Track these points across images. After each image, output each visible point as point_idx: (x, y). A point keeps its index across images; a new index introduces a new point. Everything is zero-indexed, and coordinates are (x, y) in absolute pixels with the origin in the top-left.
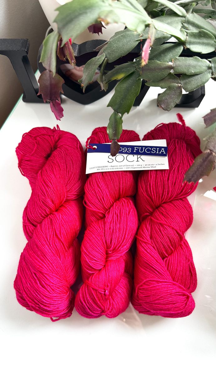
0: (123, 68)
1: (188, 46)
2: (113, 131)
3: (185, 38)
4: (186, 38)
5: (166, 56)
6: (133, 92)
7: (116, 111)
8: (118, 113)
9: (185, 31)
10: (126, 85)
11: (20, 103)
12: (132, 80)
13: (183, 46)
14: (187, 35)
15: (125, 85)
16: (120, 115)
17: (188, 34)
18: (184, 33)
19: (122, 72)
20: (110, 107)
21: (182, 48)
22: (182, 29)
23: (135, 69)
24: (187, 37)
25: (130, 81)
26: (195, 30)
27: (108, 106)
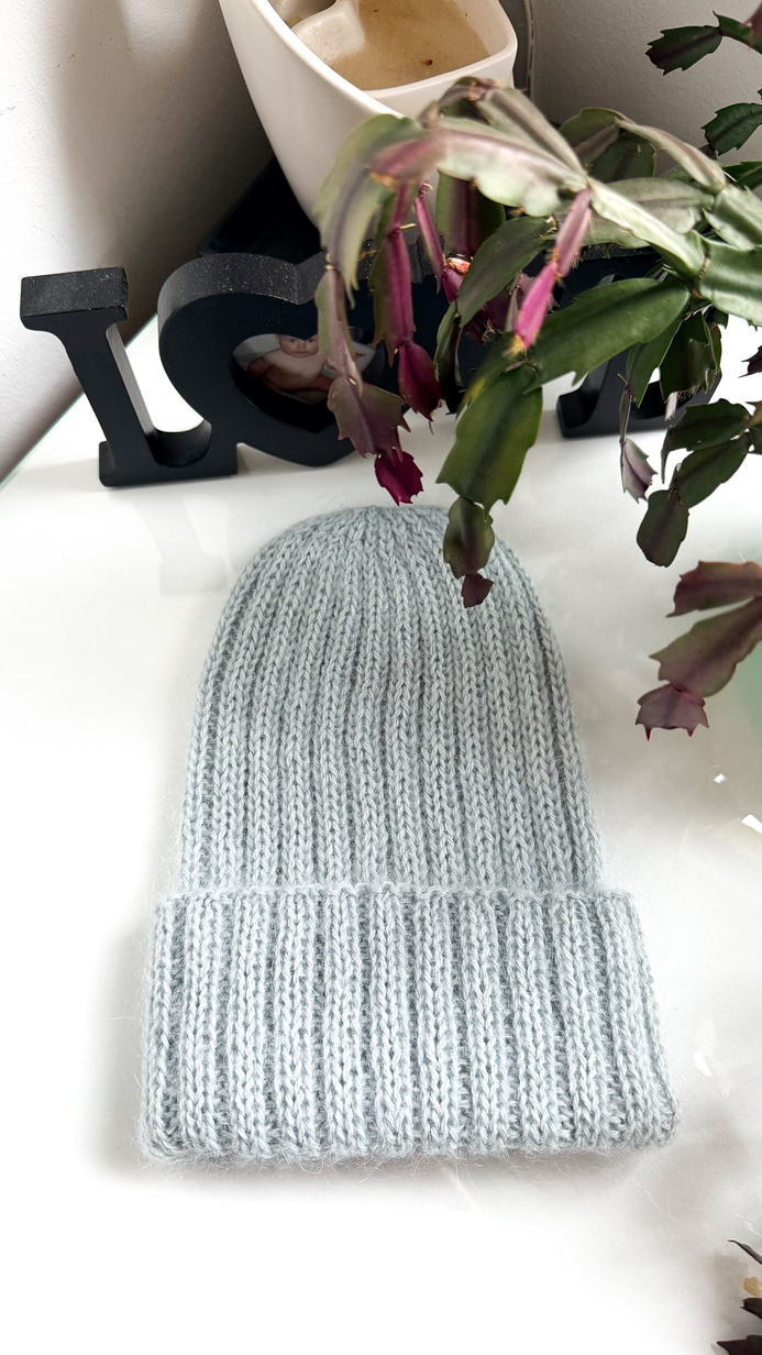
1: (706, 292)
3: (701, 262)
4: (704, 266)
9: (704, 243)
13: (691, 292)
14: (707, 255)
17: (712, 253)
18: (696, 246)
21: (687, 295)
22: (696, 232)
24: (708, 261)
26: (742, 244)
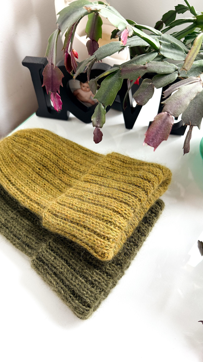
1: (162, 53)
2: (97, 119)
3: (159, 46)
6: (116, 86)
7: (101, 102)
10: (110, 81)
13: (158, 53)
14: (161, 44)
20: (96, 99)
25: (114, 78)
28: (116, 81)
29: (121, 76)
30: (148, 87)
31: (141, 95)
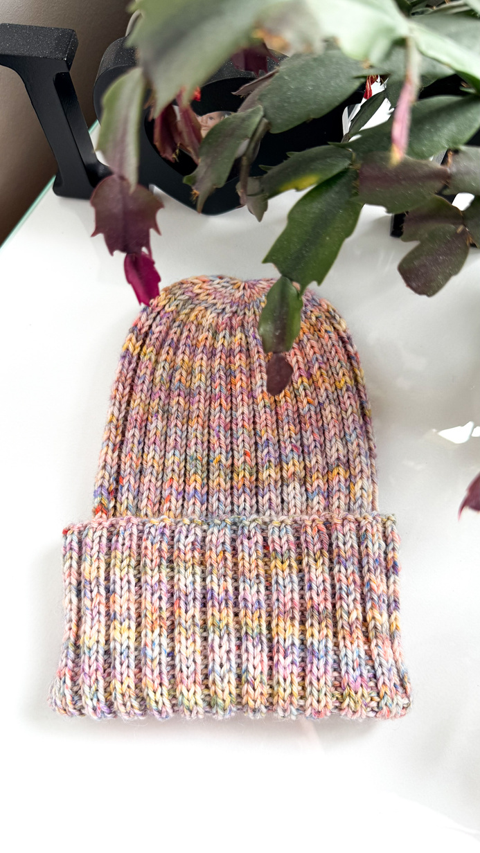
0: (313, 160)
2: (276, 329)
5: (437, 129)
6: (338, 228)
7: (288, 275)
8: (292, 280)
10: (319, 206)
11: (48, 196)
12: (337, 193)
15: (317, 206)
16: (296, 285)
19: (313, 171)
20: (271, 266)
23: (349, 162)
25: (331, 196)
27: (265, 261)
28: (340, 208)
29: (356, 194)
30: (449, 241)
31: (425, 265)
